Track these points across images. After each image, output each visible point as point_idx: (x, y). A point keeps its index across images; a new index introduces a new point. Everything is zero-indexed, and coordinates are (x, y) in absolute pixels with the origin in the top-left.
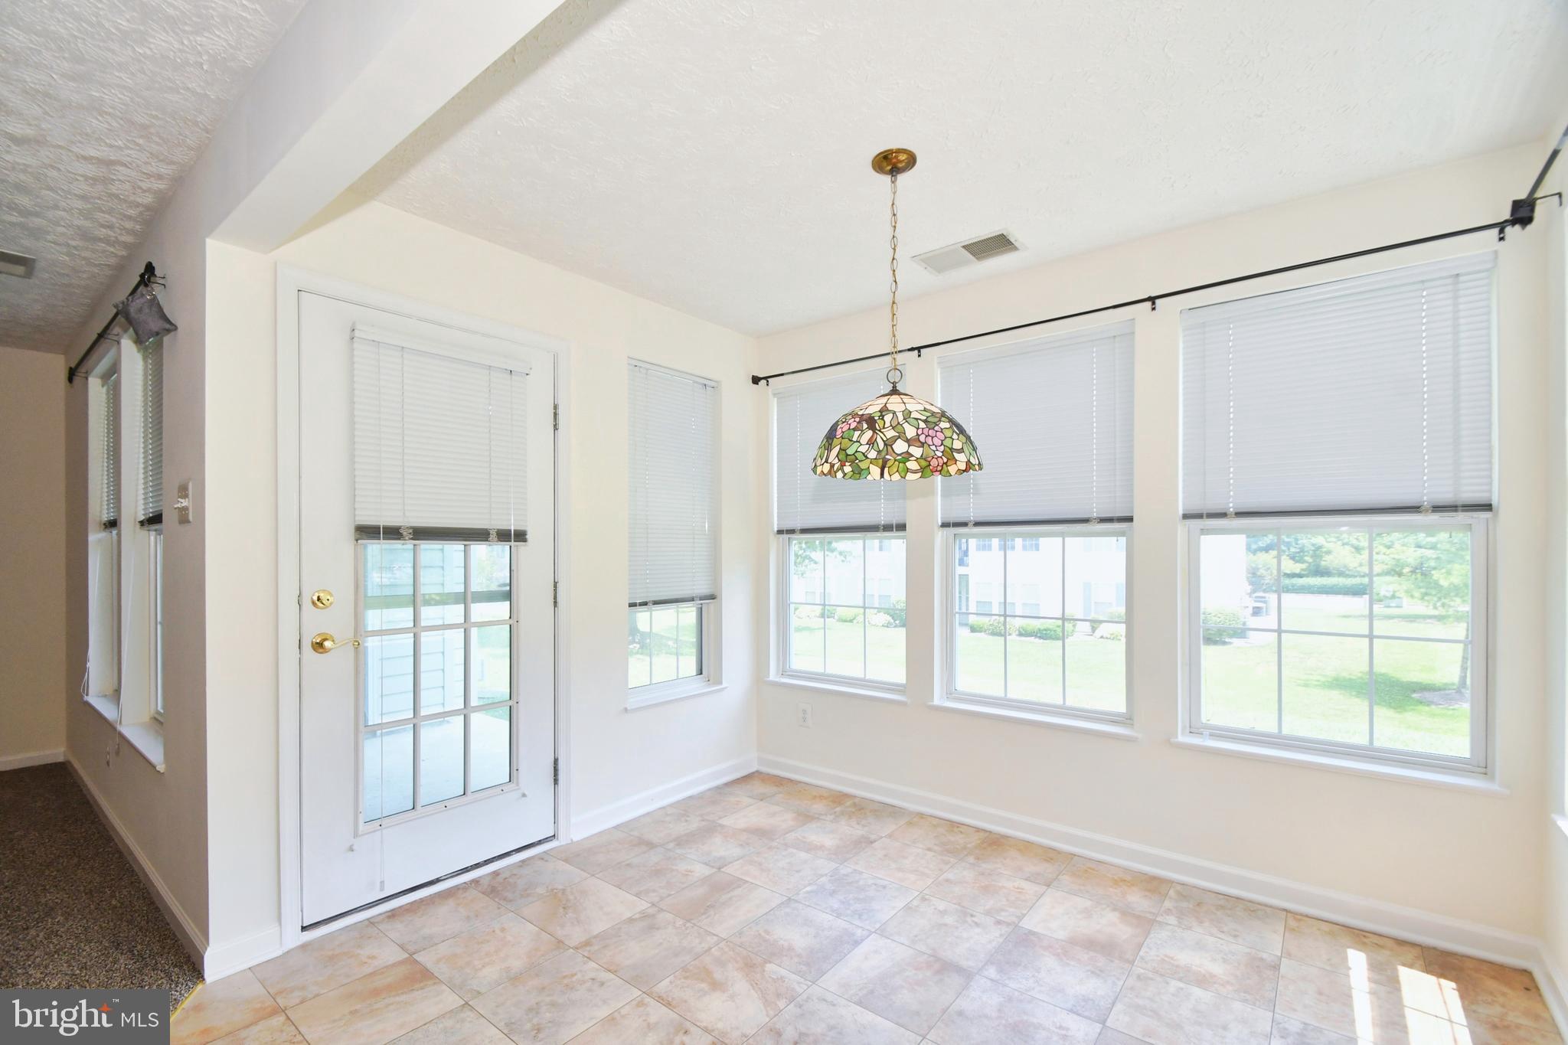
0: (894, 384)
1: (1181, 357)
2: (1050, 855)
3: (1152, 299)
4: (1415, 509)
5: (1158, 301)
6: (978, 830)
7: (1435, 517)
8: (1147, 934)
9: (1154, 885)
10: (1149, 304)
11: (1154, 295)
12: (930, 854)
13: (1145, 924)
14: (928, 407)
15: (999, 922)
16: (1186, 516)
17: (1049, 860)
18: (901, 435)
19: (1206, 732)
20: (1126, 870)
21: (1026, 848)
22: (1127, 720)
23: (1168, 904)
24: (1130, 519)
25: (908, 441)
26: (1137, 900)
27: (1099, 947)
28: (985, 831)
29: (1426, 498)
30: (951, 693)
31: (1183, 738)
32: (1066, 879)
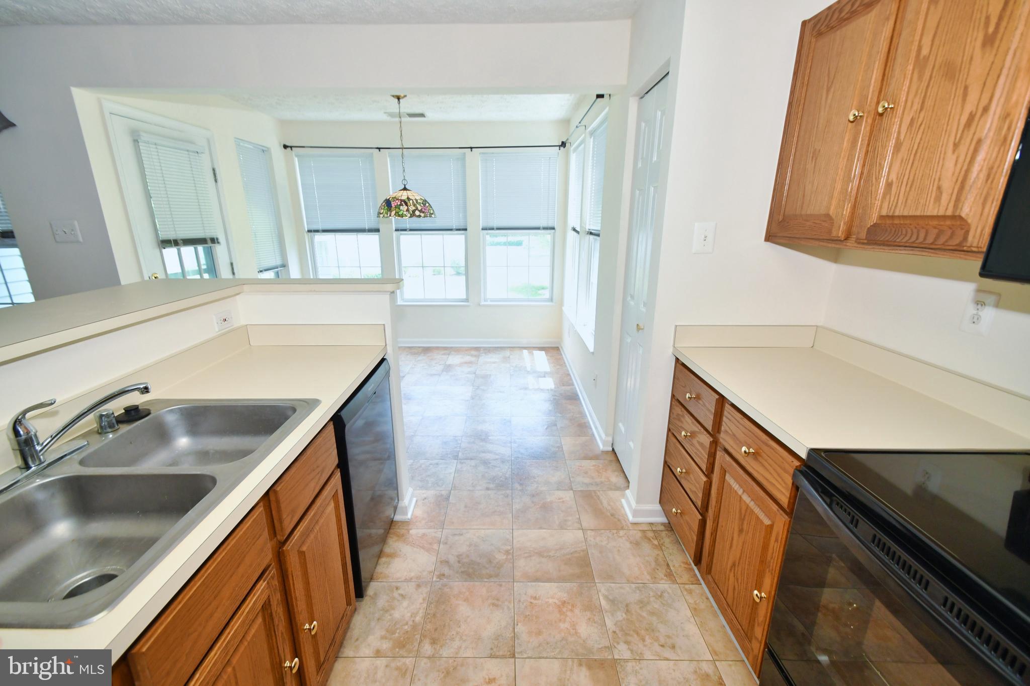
0: (405, 185)
1: (480, 171)
2: (445, 348)
3: (471, 148)
4: (538, 228)
5: (473, 149)
6: (419, 347)
7: (543, 231)
8: (479, 358)
9: (477, 349)
10: (470, 149)
11: (472, 146)
12: (408, 356)
13: (478, 356)
14: (422, 198)
15: (440, 365)
16: (482, 229)
17: (446, 350)
18: (417, 209)
19: (489, 300)
20: (468, 347)
21: (437, 348)
22: (467, 300)
23: (481, 352)
24: (466, 230)
25: (419, 211)
26: (473, 352)
27: (470, 363)
28: (422, 347)
29: (541, 226)
30: (403, 300)
31: (483, 303)
32: (453, 352)
